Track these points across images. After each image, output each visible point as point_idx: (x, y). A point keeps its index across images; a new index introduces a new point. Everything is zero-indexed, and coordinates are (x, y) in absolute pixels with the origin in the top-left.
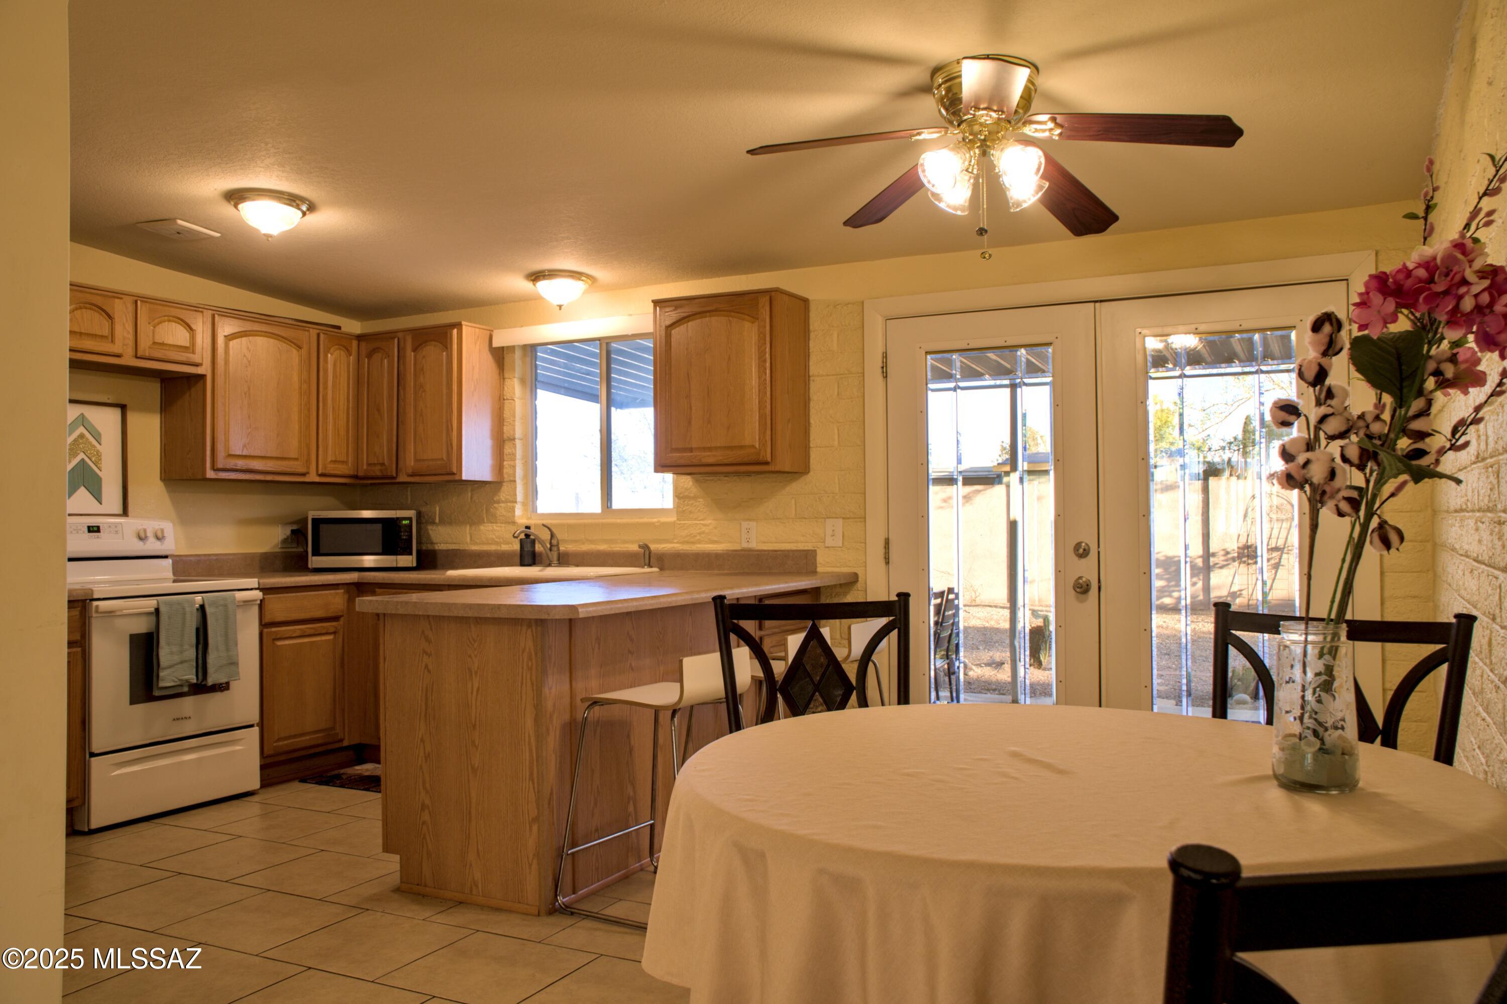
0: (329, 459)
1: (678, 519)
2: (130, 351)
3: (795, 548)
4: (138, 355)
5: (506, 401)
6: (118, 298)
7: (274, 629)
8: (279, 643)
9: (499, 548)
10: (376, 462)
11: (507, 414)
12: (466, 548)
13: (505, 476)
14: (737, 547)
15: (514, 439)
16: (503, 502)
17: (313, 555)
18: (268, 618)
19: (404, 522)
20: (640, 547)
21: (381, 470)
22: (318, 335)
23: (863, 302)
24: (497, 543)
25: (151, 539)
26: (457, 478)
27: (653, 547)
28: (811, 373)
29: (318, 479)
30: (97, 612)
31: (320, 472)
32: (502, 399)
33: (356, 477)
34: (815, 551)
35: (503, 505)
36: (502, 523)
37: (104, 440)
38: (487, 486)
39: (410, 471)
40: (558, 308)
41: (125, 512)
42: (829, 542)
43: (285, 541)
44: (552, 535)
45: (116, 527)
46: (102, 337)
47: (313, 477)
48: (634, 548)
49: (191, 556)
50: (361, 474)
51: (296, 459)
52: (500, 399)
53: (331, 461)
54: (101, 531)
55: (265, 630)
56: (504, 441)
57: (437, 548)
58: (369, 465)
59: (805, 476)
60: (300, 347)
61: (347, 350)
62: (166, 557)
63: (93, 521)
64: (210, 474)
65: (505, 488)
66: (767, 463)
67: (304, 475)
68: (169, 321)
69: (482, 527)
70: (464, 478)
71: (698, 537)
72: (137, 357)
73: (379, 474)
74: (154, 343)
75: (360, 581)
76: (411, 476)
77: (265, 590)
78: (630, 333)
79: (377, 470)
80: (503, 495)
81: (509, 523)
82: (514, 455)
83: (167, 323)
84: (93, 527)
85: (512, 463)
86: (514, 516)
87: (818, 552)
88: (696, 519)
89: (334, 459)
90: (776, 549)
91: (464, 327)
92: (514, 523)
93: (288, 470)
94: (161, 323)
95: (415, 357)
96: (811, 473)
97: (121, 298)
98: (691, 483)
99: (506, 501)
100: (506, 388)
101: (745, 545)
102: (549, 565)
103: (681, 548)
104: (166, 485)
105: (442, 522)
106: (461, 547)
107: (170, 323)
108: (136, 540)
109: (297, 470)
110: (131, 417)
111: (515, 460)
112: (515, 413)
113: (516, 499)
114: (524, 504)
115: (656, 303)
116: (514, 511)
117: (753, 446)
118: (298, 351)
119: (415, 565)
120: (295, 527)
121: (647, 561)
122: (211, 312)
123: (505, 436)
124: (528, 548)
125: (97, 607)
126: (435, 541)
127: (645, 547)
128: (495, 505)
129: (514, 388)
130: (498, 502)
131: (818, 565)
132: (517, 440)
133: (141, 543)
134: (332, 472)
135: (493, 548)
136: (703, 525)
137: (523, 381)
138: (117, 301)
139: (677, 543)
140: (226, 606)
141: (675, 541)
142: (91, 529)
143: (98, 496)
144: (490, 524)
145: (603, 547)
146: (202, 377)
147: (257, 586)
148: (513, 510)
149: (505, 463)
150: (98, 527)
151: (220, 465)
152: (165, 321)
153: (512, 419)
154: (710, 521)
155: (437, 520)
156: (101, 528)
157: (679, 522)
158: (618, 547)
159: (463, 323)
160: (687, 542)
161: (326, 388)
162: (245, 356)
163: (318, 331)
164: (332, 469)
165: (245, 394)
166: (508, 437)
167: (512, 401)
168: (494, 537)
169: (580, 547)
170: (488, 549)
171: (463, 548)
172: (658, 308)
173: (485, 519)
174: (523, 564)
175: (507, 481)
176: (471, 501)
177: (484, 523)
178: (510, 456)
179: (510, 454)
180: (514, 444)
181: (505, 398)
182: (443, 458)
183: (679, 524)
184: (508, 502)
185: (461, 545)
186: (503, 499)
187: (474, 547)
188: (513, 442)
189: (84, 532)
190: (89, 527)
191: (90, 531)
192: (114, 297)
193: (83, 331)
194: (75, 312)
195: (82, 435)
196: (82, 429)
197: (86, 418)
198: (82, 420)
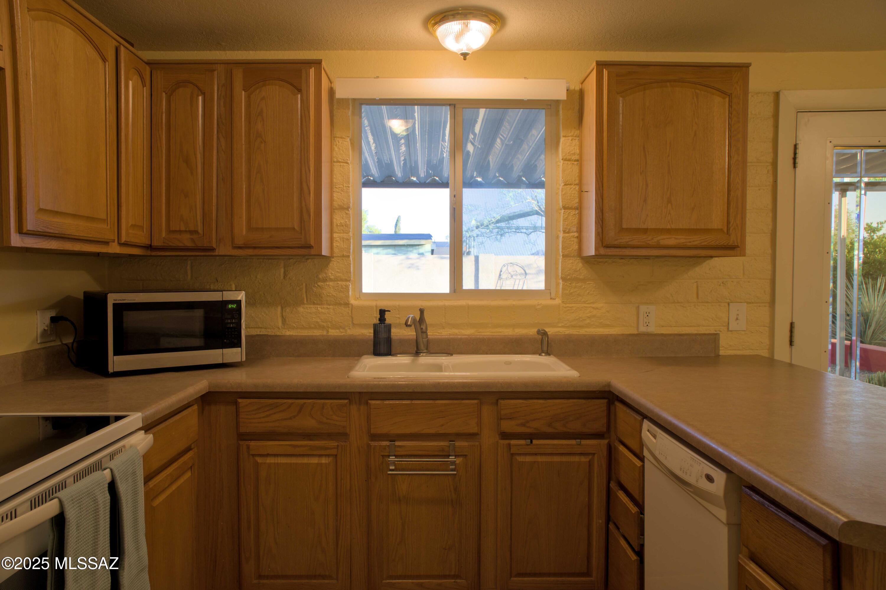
0: (129, 222)
1: (563, 302)
3: (695, 332)
5: (335, 164)
7: (151, 485)
9: (325, 333)
10: (183, 228)
11: (338, 179)
12: (278, 334)
13: (336, 250)
14: (633, 331)
15: (348, 208)
16: (331, 280)
17: (116, 354)
18: (148, 472)
19: (230, 306)
21: (192, 239)
22: (118, 50)
23: (777, 95)
24: (323, 328)
26: (313, 252)
29: (119, 251)
31: (122, 241)
33: (150, 247)
34: (718, 334)
35: (331, 283)
36: (329, 305)
39: (240, 242)
42: (733, 326)
44: (421, 320)
47: (114, 248)
48: (508, 332)
50: (155, 243)
52: (331, 161)
56: (334, 210)
58: (170, 231)
59: (708, 262)
60: (105, 60)
61: (143, 78)
64: (14, 241)
65: (334, 264)
69: (301, 309)
71: (588, 321)
73: (189, 244)
75: (210, 390)
76: (240, 248)
79: (186, 240)
80: (333, 271)
81: (340, 304)
82: (348, 226)
85: (345, 236)
86: (348, 297)
87: (721, 336)
88: (585, 302)
89: (133, 223)
90: (676, 332)
91: (322, 67)
92: (347, 304)
93: (98, 236)
95: (248, 98)
98: (580, 265)
99: (336, 280)
100: (336, 149)
101: (645, 329)
106: (270, 332)
109: (105, 237)
111: (348, 232)
112: (349, 178)
113: (350, 277)
116: (348, 291)
117: (721, 230)
118: (102, 64)
119: (244, 359)
120: (53, 314)
121: (545, 349)
123: (335, 204)
124: (383, 335)
128: (319, 284)
130: (325, 280)
131: (721, 349)
132: (350, 210)
134: (133, 240)
135: (317, 333)
136: (593, 308)
139: (562, 327)
141: (560, 325)
144: (312, 306)
147: (141, 425)
148: (346, 289)
149: (336, 235)
151: (29, 227)
153: (345, 185)
154: (602, 305)
157: (564, 305)
158: (487, 333)
159: (323, 62)
160: (574, 326)
164: (132, 236)
166: (339, 205)
167: (345, 164)
168: (319, 320)
169: (439, 332)
170: (309, 334)
171: (273, 334)
172: (605, 72)
173: (305, 300)
174: (377, 353)
175: (336, 257)
176: (284, 278)
177: (303, 304)
178: (342, 228)
179: (343, 226)
180: (347, 214)
181: (335, 160)
182: (296, 227)
183: (565, 307)
184: (338, 280)
185: (269, 330)
186: (332, 277)
187: (288, 333)
188: (347, 212)
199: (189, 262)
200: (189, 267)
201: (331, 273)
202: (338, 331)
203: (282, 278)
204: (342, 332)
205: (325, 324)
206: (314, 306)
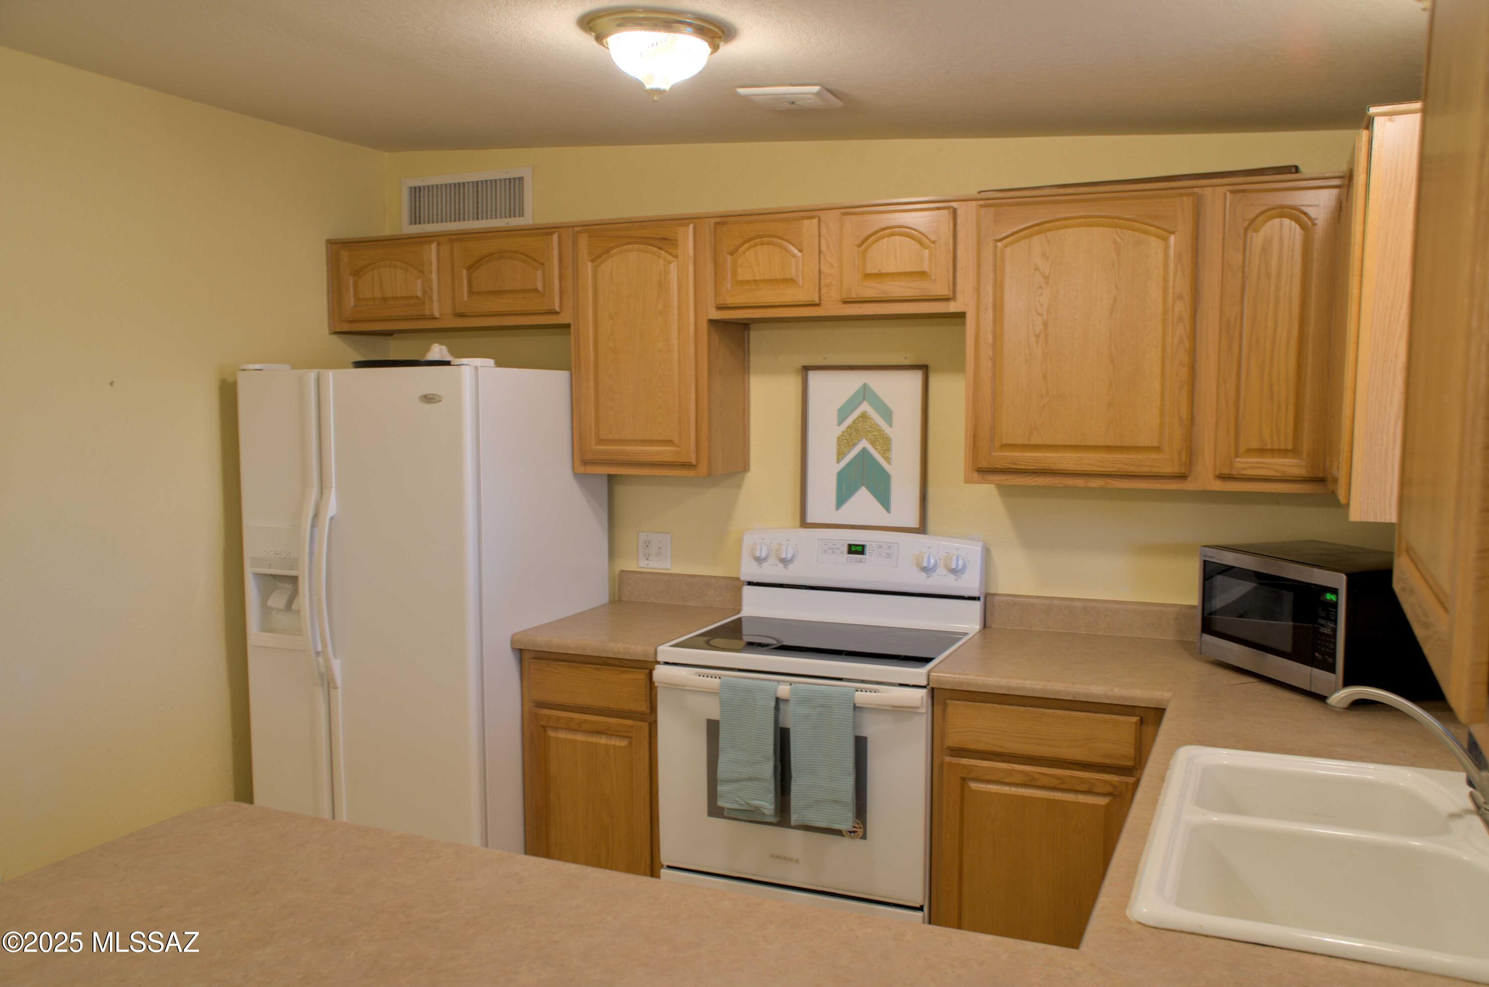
0: (1247, 446)
4: (844, 299)
7: (964, 761)
8: (974, 786)
17: (1203, 630)
19: (1327, 597)
22: (1224, 197)
25: (941, 570)
29: (1217, 486)
31: (1221, 472)
37: (897, 422)
41: (918, 528)
45: (890, 548)
46: (787, 280)
47: (1207, 482)
51: (1157, 449)
53: (1252, 450)
54: (866, 552)
55: (945, 761)
60: (1166, 233)
61: (1305, 214)
62: (977, 598)
63: (857, 537)
67: (1185, 477)
68: (892, 236)
72: (844, 302)
74: (864, 277)
77: (940, 691)
83: (886, 240)
84: (855, 545)
89: (1255, 446)
94: (877, 241)
97: (817, 217)
107: (894, 239)
108: (915, 570)
109: (1159, 469)
110: (935, 382)
118: (1166, 241)
122: (973, 203)
133: (924, 574)
134: (1242, 473)
138: (805, 220)
142: (853, 549)
143: (884, 501)
146: (961, 315)
147: (924, 683)
150: (863, 546)
151: (983, 464)
156: (867, 548)
163: (1223, 189)
164: (1239, 467)
165: (1037, 336)
189: (842, 552)
190: (850, 546)
191: (850, 552)
192: (804, 218)
193: (757, 278)
194: (747, 253)
195: (864, 416)
196: (865, 407)
197: (871, 390)
198: (865, 393)
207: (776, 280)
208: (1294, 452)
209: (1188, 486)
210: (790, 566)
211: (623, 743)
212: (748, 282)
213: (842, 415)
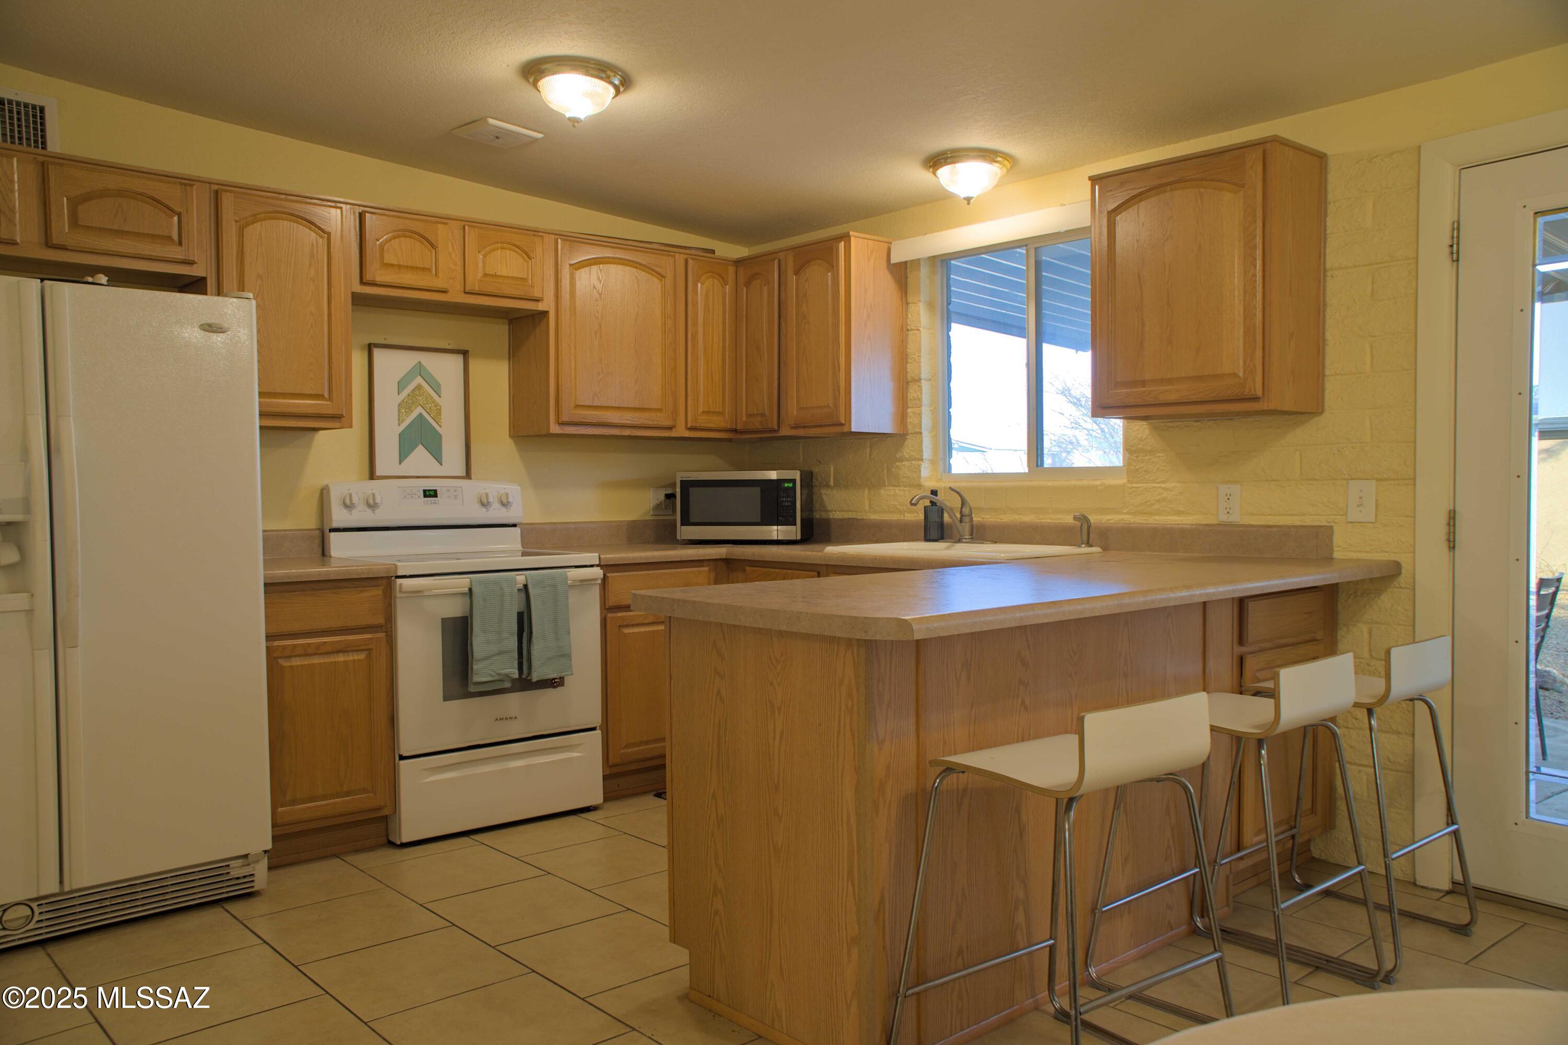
0: (701, 410)
1: (1128, 481)
2: (458, 286)
3: (1299, 523)
4: (466, 290)
5: (909, 332)
6: (443, 223)
7: (620, 614)
8: (626, 631)
9: (902, 518)
10: (755, 412)
11: (911, 348)
12: (865, 517)
13: (910, 427)
14: (1212, 520)
15: (920, 380)
16: (907, 460)
17: (682, 524)
18: (611, 602)
19: (786, 485)
20: (1075, 518)
21: (761, 422)
22: (686, 261)
24: (899, 512)
25: (496, 505)
26: (845, 429)
27: (1093, 519)
28: (1328, 265)
29: (687, 434)
30: (401, 591)
31: (689, 426)
32: (904, 329)
33: (735, 431)
34: (1332, 527)
35: (906, 463)
36: (905, 486)
37: (443, 392)
38: (889, 439)
39: (796, 422)
40: (966, 202)
41: (468, 475)
42: (1354, 515)
43: (657, 507)
44: (963, 502)
45: (455, 491)
46: (423, 269)
47: (681, 432)
48: (1068, 519)
49: (546, 523)
50: (739, 427)
51: (660, 410)
52: (902, 330)
53: (703, 412)
54: (438, 495)
55: (609, 615)
56: (908, 383)
57: (831, 517)
58: (749, 416)
59: (1316, 418)
60: (662, 276)
61: (723, 278)
62: (514, 525)
63: (430, 484)
64: (555, 429)
65: (909, 442)
66: (1256, 399)
67: (670, 428)
68: (503, 248)
69: (882, 492)
70: (853, 430)
71: (1157, 506)
72: (466, 293)
73: (758, 426)
74: (485, 275)
75: (728, 557)
76: (795, 428)
77: (607, 567)
78: (1063, 229)
79: (756, 423)
80: (908, 450)
81: (912, 486)
82: (920, 399)
83: (499, 251)
84: (429, 490)
85: (917, 410)
86: (919, 477)
87: (1336, 529)
88: (1154, 481)
89: (706, 410)
90: (1271, 523)
91: (852, 239)
92: (919, 486)
93: (650, 423)
94: (493, 250)
95: (797, 280)
96: (1327, 414)
97: (446, 224)
98: (1147, 432)
99: (910, 459)
100: (909, 316)
101: (1223, 518)
102: (959, 541)
103: (1132, 520)
104: (516, 443)
105: (837, 485)
106: (859, 516)
107: (504, 250)
108: (478, 506)
109: (660, 423)
110: (474, 364)
111: (920, 406)
112: (920, 346)
113: (922, 456)
114: (933, 462)
115: (1094, 180)
116: (920, 471)
117: (1235, 375)
118: (661, 280)
119: (799, 538)
120: (665, 492)
121: (1085, 538)
122: (553, 236)
123: (909, 378)
124: (934, 518)
125: (401, 585)
126: (829, 508)
127: (1083, 519)
128: (897, 464)
129: (919, 315)
130: (901, 460)
131: (1335, 549)
132: (922, 381)
133: (484, 509)
134: (703, 425)
135: (894, 517)
136: (1163, 488)
137: (931, 306)
138: (440, 227)
139: (1127, 513)
140: (554, 586)
141: (1125, 511)
142: (428, 493)
143: (438, 456)
144: (891, 488)
145: (1028, 518)
146: (545, 314)
147: (597, 562)
148: (918, 470)
149: (909, 410)
150: (435, 491)
151: (565, 418)
152: (497, 249)
153: (917, 354)
154: (1174, 484)
155: (832, 483)
156: (438, 492)
157: (1130, 485)
158: (1048, 519)
159: (851, 233)
160: (1141, 513)
161: (695, 324)
162: (594, 287)
163: (686, 256)
164: (703, 421)
165: (596, 333)
166: (912, 377)
167: (917, 332)
168: (896, 503)
169: (1001, 517)
170: (889, 518)
171: (860, 518)
172: (1097, 187)
173: (886, 481)
174: (927, 539)
175: (911, 433)
176: (870, 459)
177: (885, 486)
178: (915, 402)
179: (915, 400)
180: (919, 386)
181: (909, 328)
182: (831, 405)
183: (1130, 488)
184: (913, 460)
185: (859, 514)
186: (907, 456)
187: (874, 517)
188: (919, 383)
189: (419, 497)
190: (425, 491)
191: (425, 496)
192: (438, 223)
193: (401, 263)
194: (392, 241)
195: (419, 387)
196: (419, 380)
197: (424, 367)
198: (419, 370)
199: (801, 445)
200: (801, 451)
201: (907, 452)
202: (912, 515)
203: (868, 458)
204: (916, 517)
205: (901, 507)
206: (893, 488)
207: (417, 268)
208: (721, 413)
209: (673, 434)
210: (377, 511)
211: (362, 656)
212: (392, 265)
213: (401, 386)
